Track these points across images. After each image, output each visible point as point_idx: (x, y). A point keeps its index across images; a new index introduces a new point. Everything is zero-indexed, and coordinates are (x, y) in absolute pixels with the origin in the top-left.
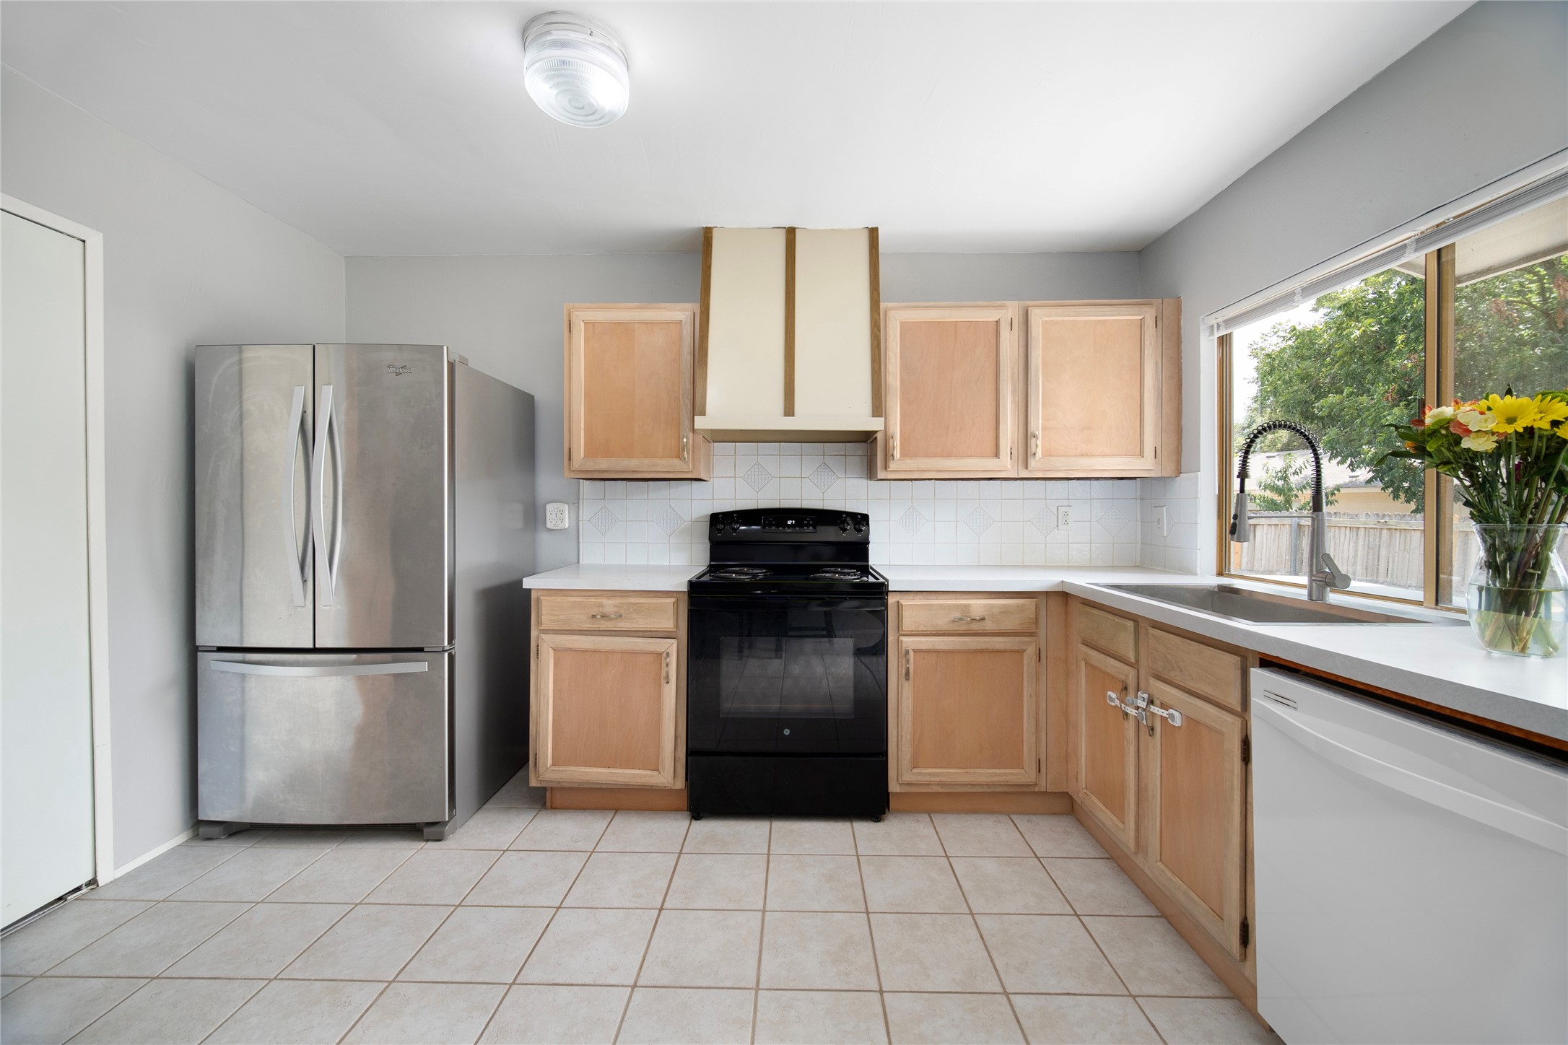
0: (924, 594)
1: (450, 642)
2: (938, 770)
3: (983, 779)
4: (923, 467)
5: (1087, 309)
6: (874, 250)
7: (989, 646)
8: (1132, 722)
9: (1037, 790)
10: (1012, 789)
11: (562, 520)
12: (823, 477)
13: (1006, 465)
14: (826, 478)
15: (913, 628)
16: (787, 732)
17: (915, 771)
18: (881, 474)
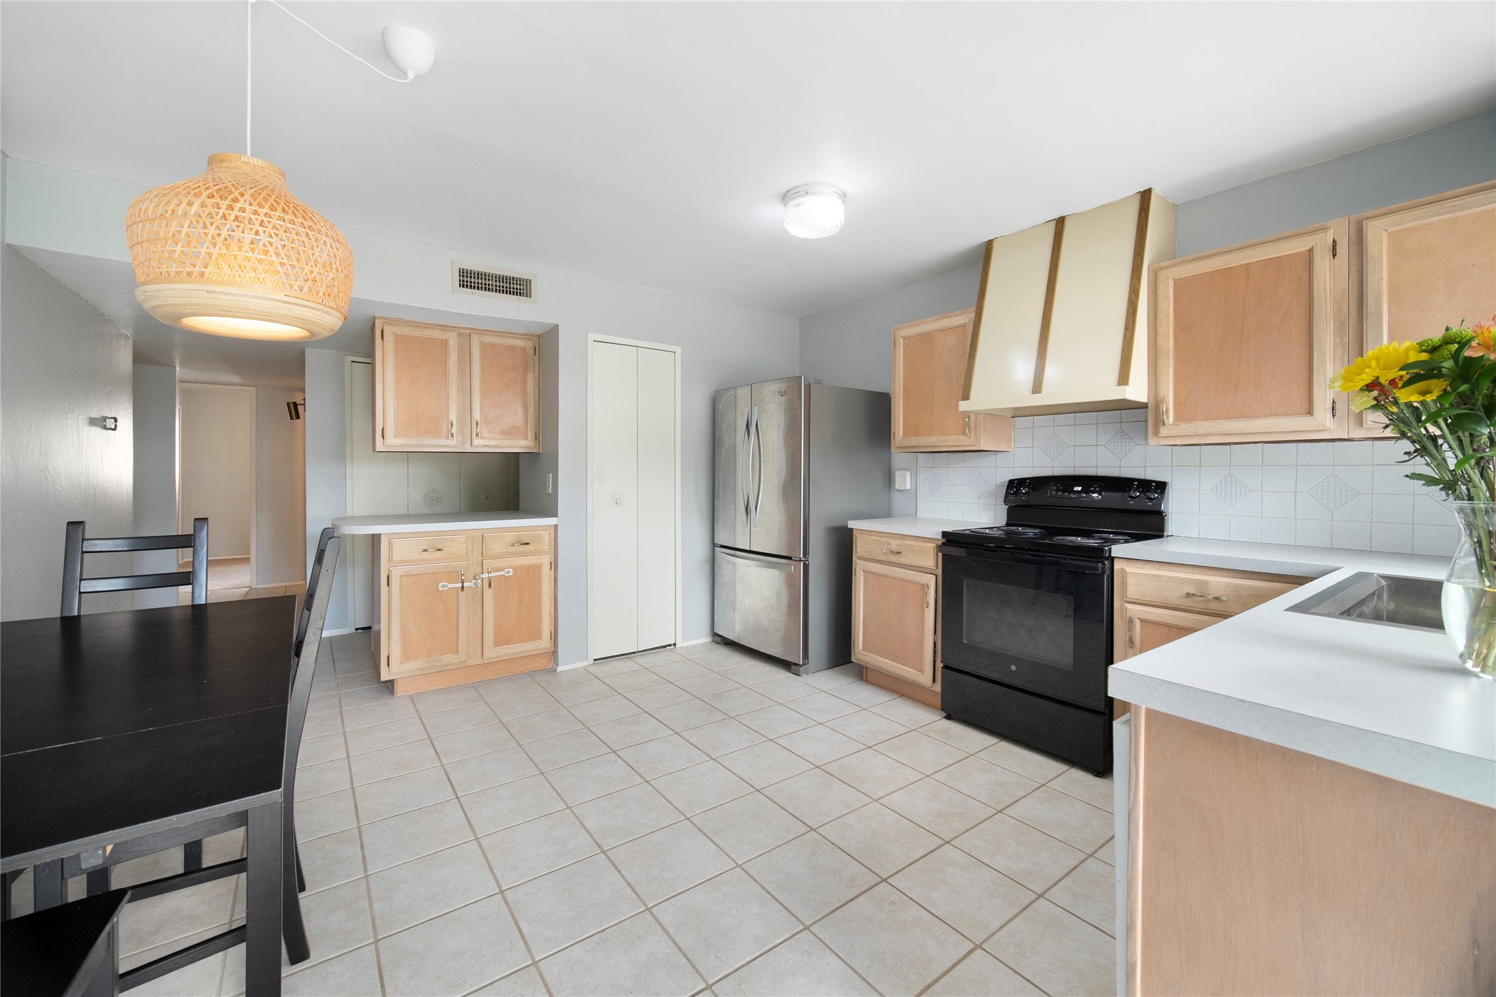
0: (1155, 564)
1: (804, 556)
4: (1201, 431)
6: (1143, 214)
11: (905, 483)
12: (1120, 444)
13: (1324, 423)
14: (1124, 445)
15: (1139, 597)
16: (1013, 668)
18: (1152, 441)
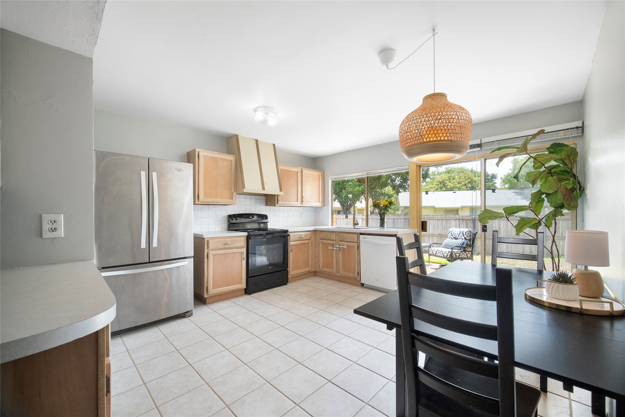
0: (294, 232)
2: (296, 271)
3: (303, 271)
4: (284, 203)
5: (311, 171)
6: (274, 150)
7: (304, 243)
8: (335, 250)
9: (311, 271)
10: (308, 272)
13: (299, 204)
15: (292, 240)
16: (270, 268)
17: (293, 272)
18: (276, 205)
